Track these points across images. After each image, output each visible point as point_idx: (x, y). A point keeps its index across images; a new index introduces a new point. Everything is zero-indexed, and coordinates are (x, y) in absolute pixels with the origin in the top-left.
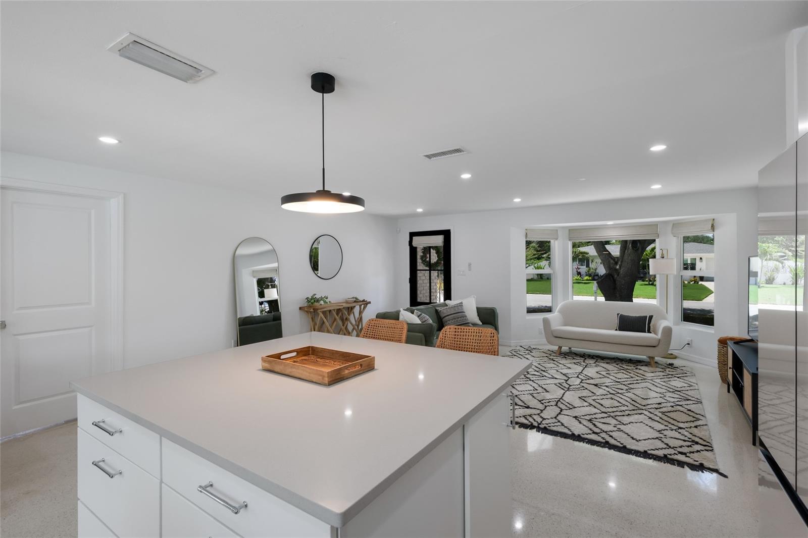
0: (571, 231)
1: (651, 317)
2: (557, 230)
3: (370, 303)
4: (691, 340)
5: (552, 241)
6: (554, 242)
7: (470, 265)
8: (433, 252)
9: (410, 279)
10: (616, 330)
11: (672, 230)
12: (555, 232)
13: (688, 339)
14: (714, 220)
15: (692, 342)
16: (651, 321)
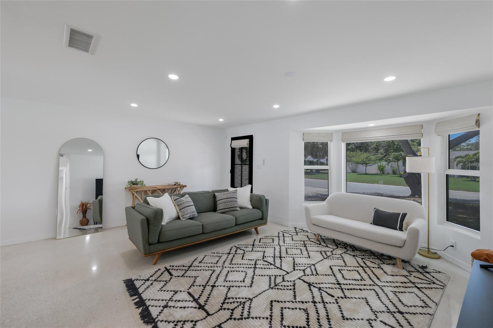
0: (344, 133)
1: (404, 215)
2: (332, 133)
3: (186, 186)
4: (455, 243)
5: (329, 143)
6: (330, 143)
7: (264, 161)
8: (244, 151)
9: (231, 170)
10: (371, 224)
11: (435, 129)
12: (330, 134)
13: (452, 241)
14: (479, 115)
15: (456, 245)
16: (404, 219)
